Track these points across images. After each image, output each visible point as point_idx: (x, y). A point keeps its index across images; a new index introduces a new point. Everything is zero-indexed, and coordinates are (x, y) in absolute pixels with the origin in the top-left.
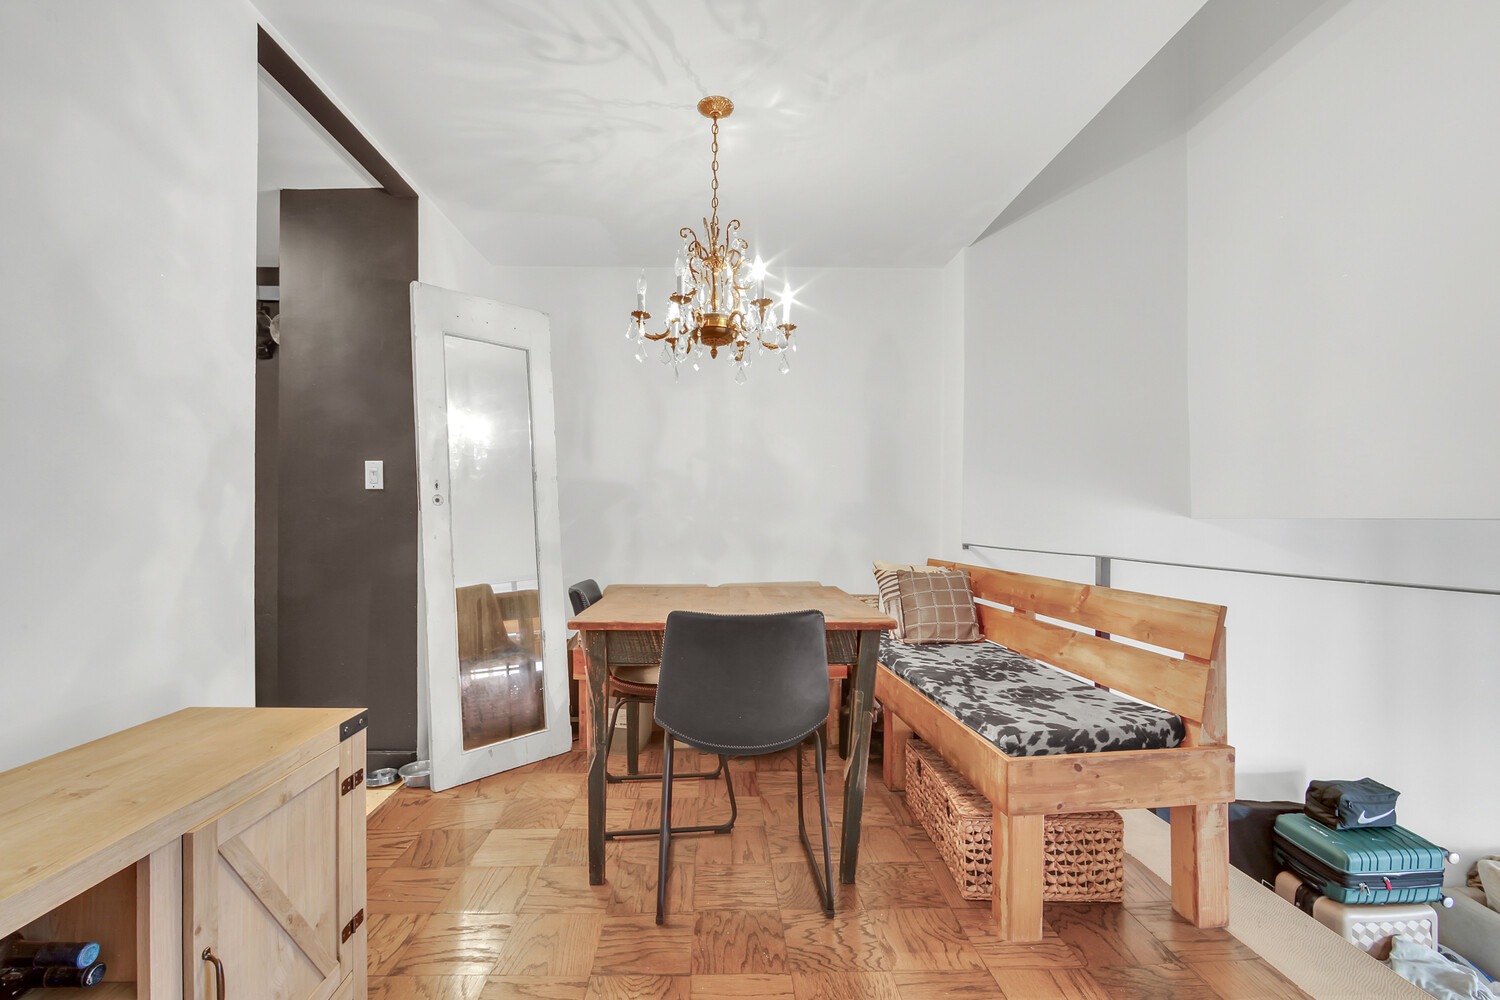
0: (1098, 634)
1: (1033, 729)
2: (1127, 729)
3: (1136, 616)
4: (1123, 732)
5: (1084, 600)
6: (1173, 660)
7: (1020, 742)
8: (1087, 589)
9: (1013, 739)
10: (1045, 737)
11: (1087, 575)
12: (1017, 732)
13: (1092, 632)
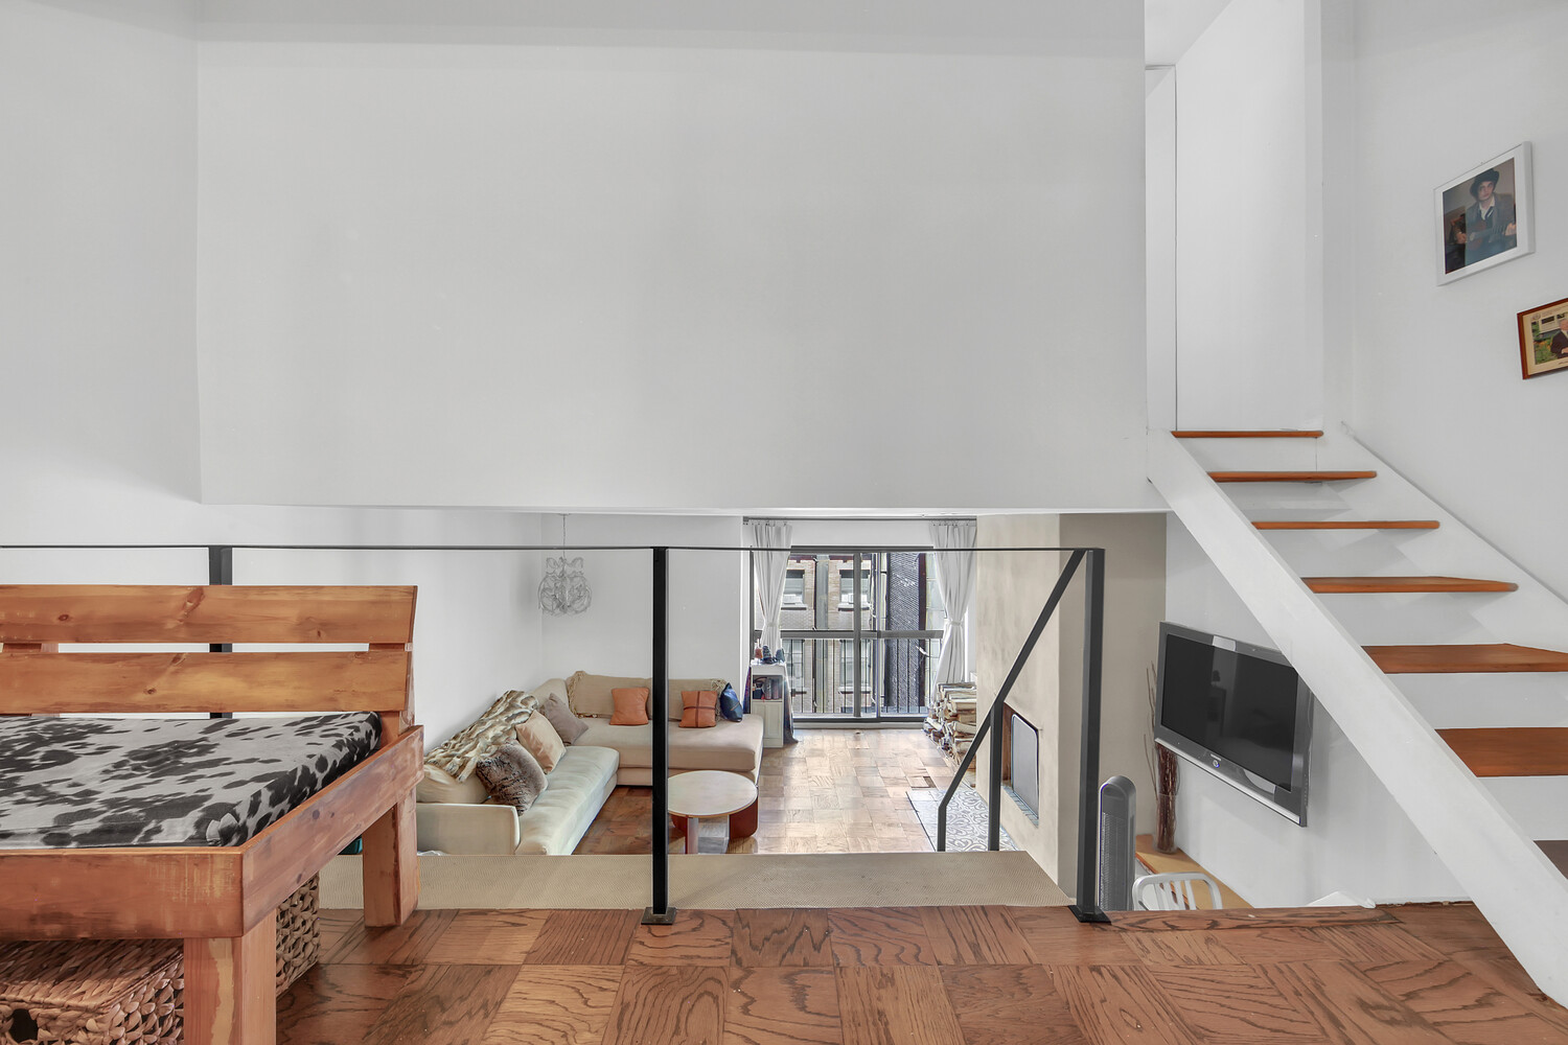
0: (215, 648)
1: (242, 796)
2: (339, 745)
3: (292, 614)
4: (337, 751)
5: (194, 608)
6: (358, 654)
7: (238, 819)
8: (198, 593)
9: (228, 820)
10: (266, 796)
11: (196, 572)
12: (229, 808)
13: (204, 648)
